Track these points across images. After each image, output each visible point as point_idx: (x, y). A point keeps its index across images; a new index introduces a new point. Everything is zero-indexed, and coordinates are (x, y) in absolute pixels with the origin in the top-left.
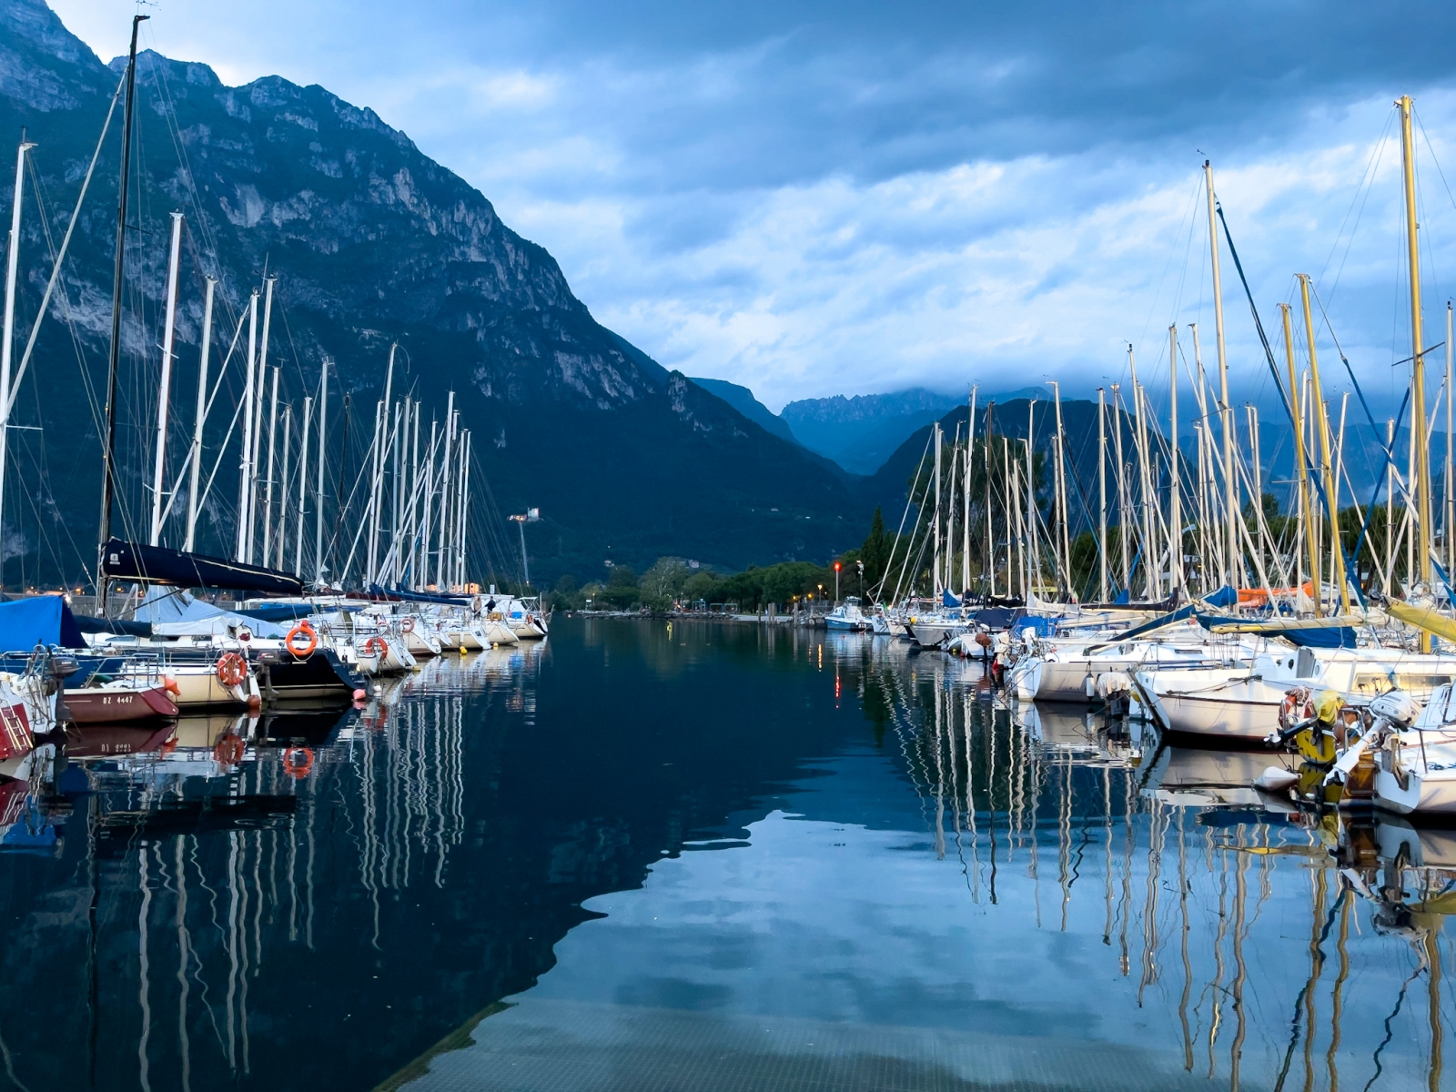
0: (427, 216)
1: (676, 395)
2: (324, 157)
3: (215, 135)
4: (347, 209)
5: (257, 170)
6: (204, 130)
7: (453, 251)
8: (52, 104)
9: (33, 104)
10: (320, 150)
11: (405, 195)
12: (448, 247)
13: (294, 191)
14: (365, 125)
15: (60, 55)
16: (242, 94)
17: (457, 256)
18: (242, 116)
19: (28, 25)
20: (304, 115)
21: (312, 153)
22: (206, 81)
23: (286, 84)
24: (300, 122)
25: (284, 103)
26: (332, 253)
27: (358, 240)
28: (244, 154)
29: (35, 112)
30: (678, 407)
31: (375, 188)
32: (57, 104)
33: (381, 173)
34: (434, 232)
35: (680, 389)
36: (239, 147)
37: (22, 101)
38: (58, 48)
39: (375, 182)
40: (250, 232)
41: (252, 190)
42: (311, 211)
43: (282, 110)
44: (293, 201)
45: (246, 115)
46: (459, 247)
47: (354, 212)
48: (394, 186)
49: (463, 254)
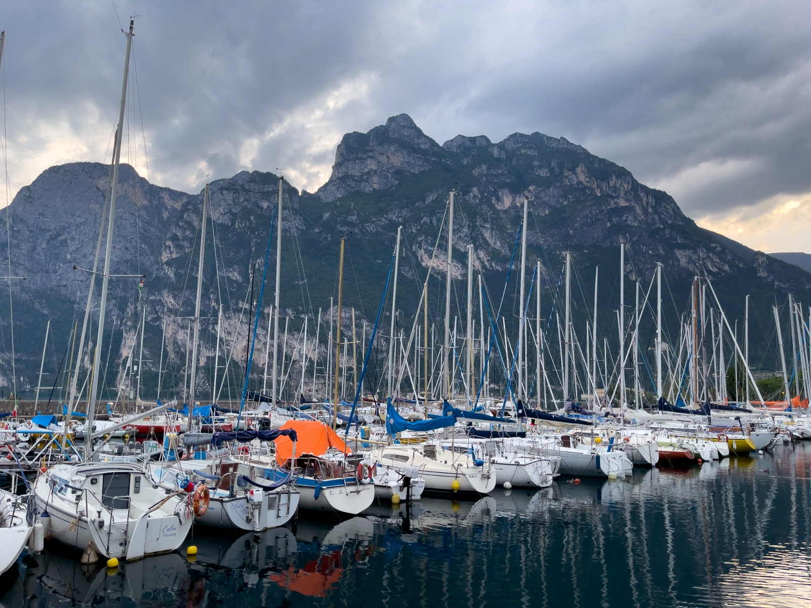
0: (595, 186)
1: (760, 266)
2: (540, 167)
3: (489, 169)
4: (552, 191)
5: (508, 181)
6: (484, 167)
7: (610, 203)
8: (420, 169)
9: (413, 171)
10: (538, 164)
11: (582, 178)
12: (607, 201)
13: (526, 187)
14: (561, 146)
15: (422, 146)
16: (501, 146)
17: (613, 205)
18: (502, 156)
19: (409, 136)
20: (530, 148)
21: (534, 167)
22: (484, 143)
23: (522, 135)
24: (528, 153)
25: (521, 145)
26: (546, 215)
27: (558, 206)
28: (502, 174)
29: (413, 174)
30: (762, 274)
31: (566, 177)
32: (422, 169)
33: (569, 170)
34: (599, 194)
35: (762, 262)
36: (500, 171)
37: (408, 171)
38: (421, 143)
39: (566, 174)
40: (506, 212)
41: (506, 191)
42: (534, 196)
43: (519, 149)
44: (526, 192)
45: (503, 156)
46: (613, 199)
47: (556, 192)
48: (576, 174)
49: (616, 203)
